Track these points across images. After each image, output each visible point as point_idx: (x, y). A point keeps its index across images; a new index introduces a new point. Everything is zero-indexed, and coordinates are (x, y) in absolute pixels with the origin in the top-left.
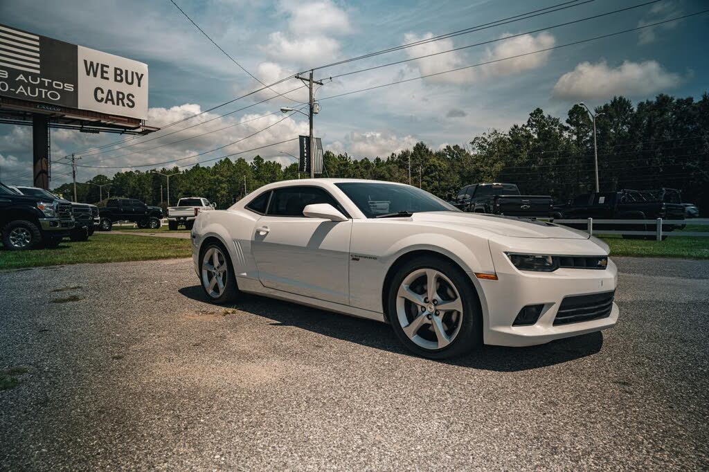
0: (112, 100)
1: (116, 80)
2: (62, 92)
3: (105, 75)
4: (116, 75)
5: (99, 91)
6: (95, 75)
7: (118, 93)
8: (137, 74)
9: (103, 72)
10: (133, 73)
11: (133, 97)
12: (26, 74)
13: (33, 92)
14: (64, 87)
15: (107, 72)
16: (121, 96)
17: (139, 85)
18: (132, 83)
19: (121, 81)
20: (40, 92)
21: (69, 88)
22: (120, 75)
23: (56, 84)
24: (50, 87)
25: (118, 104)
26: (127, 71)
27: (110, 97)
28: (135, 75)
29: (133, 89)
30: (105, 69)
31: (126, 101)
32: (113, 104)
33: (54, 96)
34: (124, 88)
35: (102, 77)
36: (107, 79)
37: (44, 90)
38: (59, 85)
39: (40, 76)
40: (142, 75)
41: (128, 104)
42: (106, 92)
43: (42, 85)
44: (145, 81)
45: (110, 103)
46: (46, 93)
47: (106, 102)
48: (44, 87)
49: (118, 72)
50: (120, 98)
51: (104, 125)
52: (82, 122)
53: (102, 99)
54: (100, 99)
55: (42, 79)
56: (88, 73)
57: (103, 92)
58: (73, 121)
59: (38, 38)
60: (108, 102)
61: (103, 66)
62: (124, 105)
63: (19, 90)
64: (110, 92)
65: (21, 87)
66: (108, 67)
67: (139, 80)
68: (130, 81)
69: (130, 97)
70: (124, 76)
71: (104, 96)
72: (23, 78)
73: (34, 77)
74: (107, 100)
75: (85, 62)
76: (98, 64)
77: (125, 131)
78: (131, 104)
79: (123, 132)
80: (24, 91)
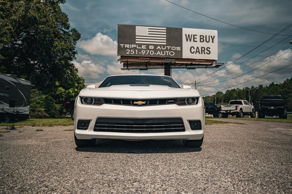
0: (199, 52)
1: (201, 41)
2: (175, 51)
3: (195, 40)
4: (201, 39)
5: (192, 48)
6: (190, 41)
7: (202, 48)
8: (211, 36)
9: (194, 38)
10: (209, 36)
11: (210, 48)
12: (160, 46)
13: (163, 53)
14: (176, 49)
15: (196, 38)
16: (203, 49)
17: (213, 42)
18: (209, 42)
19: (203, 41)
20: (166, 53)
21: (178, 49)
22: (203, 39)
23: (173, 48)
24: (170, 50)
25: (202, 53)
26: (206, 36)
27: (198, 51)
28: (210, 37)
29: (210, 45)
30: (195, 37)
31: (206, 51)
32: (199, 53)
33: (172, 53)
34: (205, 45)
35: (194, 41)
36: (196, 41)
37: (167, 52)
38: (174, 48)
39: (166, 45)
40: (214, 37)
41: (207, 53)
42: (196, 48)
43: (167, 49)
44: (216, 40)
45: (198, 53)
46: (168, 53)
47: (196, 53)
48: (168, 50)
49: (202, 37)
50: (203, 50)
51: (195, 65)
52: (186, 65)
53: (194, 52)
54: (192, 52)
55: (167, 47)
56: (187, 40)
57: (194, 49)
58: (182, 64)
59: (165, 28)
60: (197, 53)
61: (194, 35)
62: (205, 53)
63: (158, 53)
64: (198, 48)
65: (159, 52)
66: (196, 35)
67: (213, 39)
68: (208, 40)
69: (208, 49)
70: (205, 39)
71: (195, 50)
72: (160, 48)
73: (164, 46)
74: (196, 52)
75: (186, 35)
76: (192, 35)
77: (207, 67)
78: (208, 52)
79: (206, 67)
80: (160, 53)
